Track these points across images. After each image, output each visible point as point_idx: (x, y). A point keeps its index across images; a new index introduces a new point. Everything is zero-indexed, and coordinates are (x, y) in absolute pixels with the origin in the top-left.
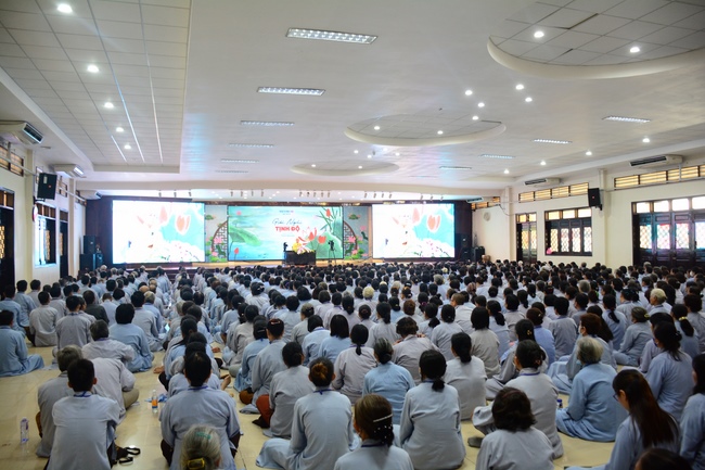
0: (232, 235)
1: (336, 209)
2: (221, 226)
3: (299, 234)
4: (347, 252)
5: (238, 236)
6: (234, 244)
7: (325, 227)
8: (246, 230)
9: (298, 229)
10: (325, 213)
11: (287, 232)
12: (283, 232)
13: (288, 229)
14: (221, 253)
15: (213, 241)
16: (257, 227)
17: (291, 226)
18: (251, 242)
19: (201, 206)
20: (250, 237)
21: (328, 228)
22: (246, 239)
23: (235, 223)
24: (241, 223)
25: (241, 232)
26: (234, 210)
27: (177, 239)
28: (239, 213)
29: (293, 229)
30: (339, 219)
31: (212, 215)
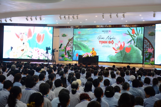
0: (75, 45)
1: (139, 28)
2: (70, 40)
3: (114, 45)
4: (146, 59)
5: (78, 46)
6: (76, 51)
7: (130, 41)
8: (82, 43)
9: (112, 42)
10: (131, 32)
11: (106, 44)
12: (103, 44)
13: (106, 42)
14: (69, 56)
15: (66, 49)
16: (89, 41)
17: (108, 40)
18: (85, 50)
19: (51, 28)
20: (85, 47)
21: (133, 42)
22: (82, 48)
23: (77, 38)
24: (80, 38)
25: (80, 44)
26: (77, 31)
27: (36, 47)
28: (79, 33)
29: (110, 42)
30: (141, 35)
31: (66, 34)
